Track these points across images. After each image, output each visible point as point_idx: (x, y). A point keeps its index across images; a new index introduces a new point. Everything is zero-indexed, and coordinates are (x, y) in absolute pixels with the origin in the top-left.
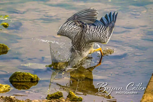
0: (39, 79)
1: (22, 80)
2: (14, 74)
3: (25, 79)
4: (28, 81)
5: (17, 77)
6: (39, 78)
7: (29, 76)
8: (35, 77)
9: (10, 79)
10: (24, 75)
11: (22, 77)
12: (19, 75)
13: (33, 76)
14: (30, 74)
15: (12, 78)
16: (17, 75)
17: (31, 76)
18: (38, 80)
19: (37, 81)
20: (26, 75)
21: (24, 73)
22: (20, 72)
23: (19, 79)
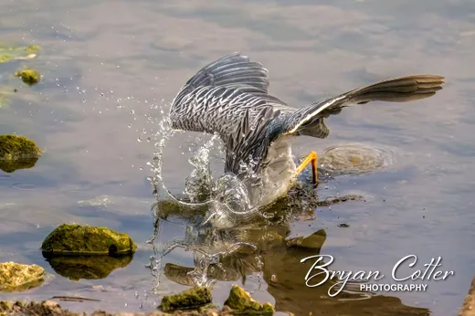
0: (136, 247)
1: (81, 250)
2: (57, 230)
3: (90, 248)
4: (100, 252)
5: (65, 242)
6: (135, 243)
7: (103, 236)
8: (123, 240)
9: (44, 246)
10: (87, 236)
11: (82, 242)
12: (72, 236)
13: (117, 238)
14: (109, 233)
15: (49, 242)
16: (67, 233)
17: (111, 238)
18: (134, 249)
19: (130, 254)
20: (95, 234)
21: (87, 227)
22: (74, 224)
23: (72, 246)
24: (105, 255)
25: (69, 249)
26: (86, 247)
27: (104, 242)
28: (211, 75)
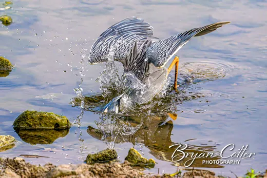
0: (71, 124)
1: (38, 127)
2: (23, 114)
3: (43, 125)
4: (49, 128)
5: (28, 121)
6: (70, 122)
7: (51, 118)
8: (63, 120)
9: (14, 124)
10: (41, 118)
11: (38, 122)
12: (32, 118)
13: (59, 119)
14: (54, 116)
15: (18, 122)
16: (29, 117)
17: (56, 119)
18: (70, 126)
19: (67, 129)
20: (46, 117)
21: (41, 113)
22: (33, 110)
23: (31, 124)
24: (52, 129)
25: (30, 125)
26: (40, 125)
27: (51, 121)
28: (116, 30)
